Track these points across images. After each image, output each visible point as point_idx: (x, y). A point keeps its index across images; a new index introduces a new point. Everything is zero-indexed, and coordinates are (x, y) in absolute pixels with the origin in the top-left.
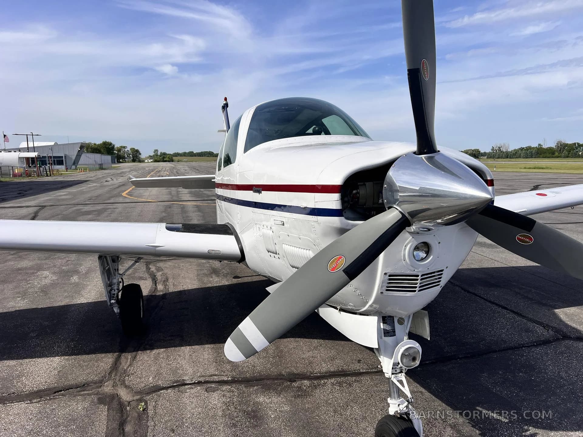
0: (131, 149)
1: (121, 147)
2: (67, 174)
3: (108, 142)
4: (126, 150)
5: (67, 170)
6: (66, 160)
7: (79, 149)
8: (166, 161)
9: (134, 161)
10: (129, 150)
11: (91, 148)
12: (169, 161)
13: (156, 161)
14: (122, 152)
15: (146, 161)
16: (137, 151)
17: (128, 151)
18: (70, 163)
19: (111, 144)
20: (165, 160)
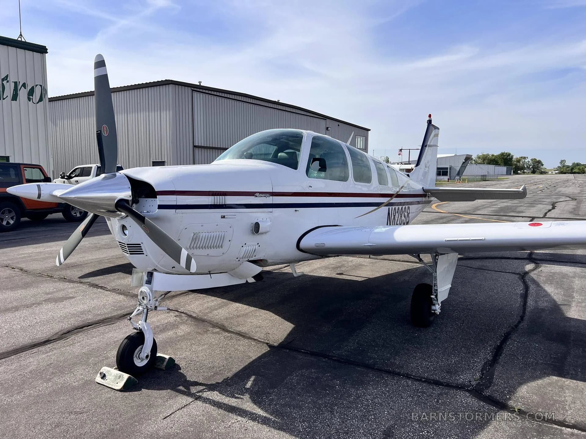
0: (532, 160)
1: (521, 157)
2: (448, 184)
3: (506, 153)
4: (526, 161)
5: (448, 181)
6: (451, 171)
7: (464, 161)
8: (575, 173)
9: (534, 172)
10: (530, 160)
11: (489, 159)
12: (579, 173)
13: (562, 173)
14: (521, 163)
15: (550, 173)
16: (539, 162)
17: (528, 162)
18: (454, 173)
19: (509, 154)
20: (573, 171)
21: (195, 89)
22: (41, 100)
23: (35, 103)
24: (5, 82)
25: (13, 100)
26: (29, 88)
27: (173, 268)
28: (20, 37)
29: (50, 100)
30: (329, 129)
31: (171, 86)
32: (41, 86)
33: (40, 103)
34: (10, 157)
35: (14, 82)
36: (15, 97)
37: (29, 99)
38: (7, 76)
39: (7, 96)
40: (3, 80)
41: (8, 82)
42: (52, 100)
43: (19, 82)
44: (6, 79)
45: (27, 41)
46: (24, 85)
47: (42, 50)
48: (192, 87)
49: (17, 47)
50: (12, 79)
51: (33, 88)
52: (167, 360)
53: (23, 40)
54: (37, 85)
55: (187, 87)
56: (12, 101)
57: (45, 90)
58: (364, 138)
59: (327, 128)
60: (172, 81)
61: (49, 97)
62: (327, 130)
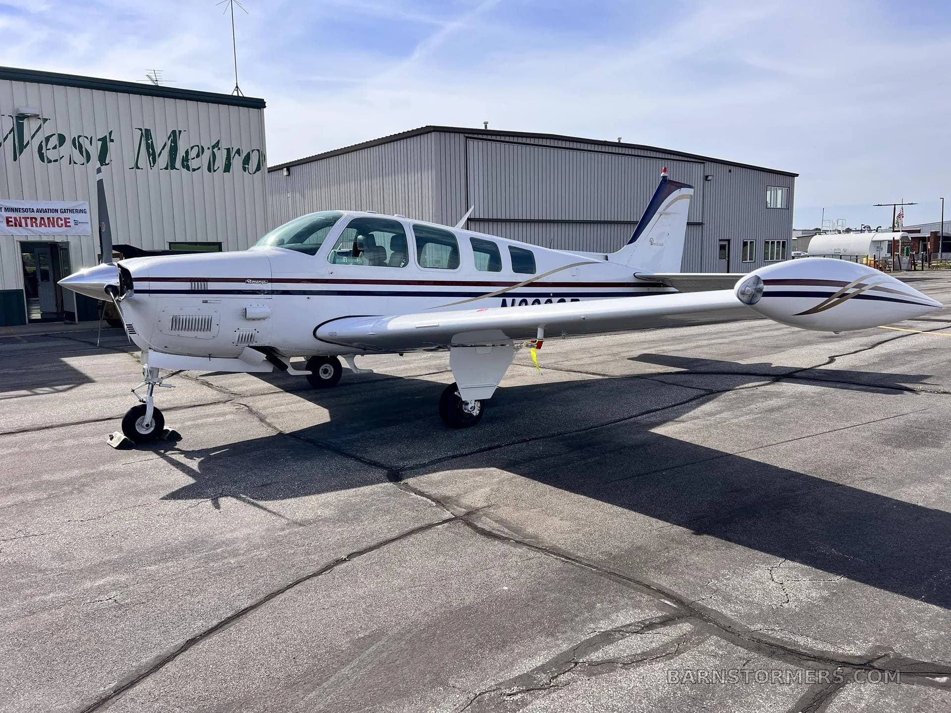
21: (470, 136)
22: (258, 169)
23: (251, 174)
24: (216, 150)
25: (225, 171)
26: (244, 155)
27: (165, 347)
28: (236, 89)
29: (269, 170)
30: (710, 178)
31: (433, 134)
32: (258, 150)
33: (257, 172)
34: (222, 244)
35: (227, 149)
36: (227, 168)
37: (244, 169)
38: (218, 142)
39: (219, 167)
40: (213, 147)
41: (219, 149)
42: (272, 170)
43: (233, 148)
44: (217, 146)
45: (245, 96)
46: (238, 152)
47: (259, 104)
48: (466, 133)
49: (229, 104)
50: (224, 145)
51: (249, 154)
52: (169, 432)
53: (240, 95)
54: (253, 151)
55: (458, 134)
56: (224, 173)
57: (263, 157)
58: (785, 190)
59: (707, 177)
60: (434, 127)
61: (268, 167)
62: (706, 180)
